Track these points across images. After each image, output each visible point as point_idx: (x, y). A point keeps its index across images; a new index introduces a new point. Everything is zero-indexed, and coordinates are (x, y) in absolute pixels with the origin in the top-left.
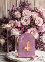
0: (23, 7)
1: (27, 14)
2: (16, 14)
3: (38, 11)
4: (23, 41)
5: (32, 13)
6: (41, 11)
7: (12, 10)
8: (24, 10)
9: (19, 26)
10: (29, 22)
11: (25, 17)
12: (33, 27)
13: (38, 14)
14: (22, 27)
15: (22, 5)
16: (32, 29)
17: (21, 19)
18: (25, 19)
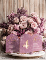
0: (21, 13)
1: (24, 19)
2: (15, 19)
3: (33, 17)
4: (23, 40)
5: (29, 18)
6: (36, 17)
7: (11, 16)
8: (21, 16)
9: (18, 29)
10: (26, 26)
11: (23, 22)
12: (30, 30)
13: (33, 19)
14: (20, 30)
15: (19, 12)
16: (29, 31)
17: (20, 23)
18: (23, 23)
